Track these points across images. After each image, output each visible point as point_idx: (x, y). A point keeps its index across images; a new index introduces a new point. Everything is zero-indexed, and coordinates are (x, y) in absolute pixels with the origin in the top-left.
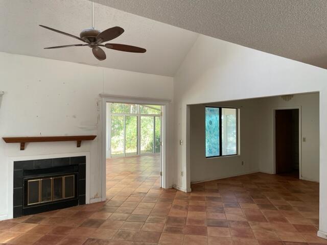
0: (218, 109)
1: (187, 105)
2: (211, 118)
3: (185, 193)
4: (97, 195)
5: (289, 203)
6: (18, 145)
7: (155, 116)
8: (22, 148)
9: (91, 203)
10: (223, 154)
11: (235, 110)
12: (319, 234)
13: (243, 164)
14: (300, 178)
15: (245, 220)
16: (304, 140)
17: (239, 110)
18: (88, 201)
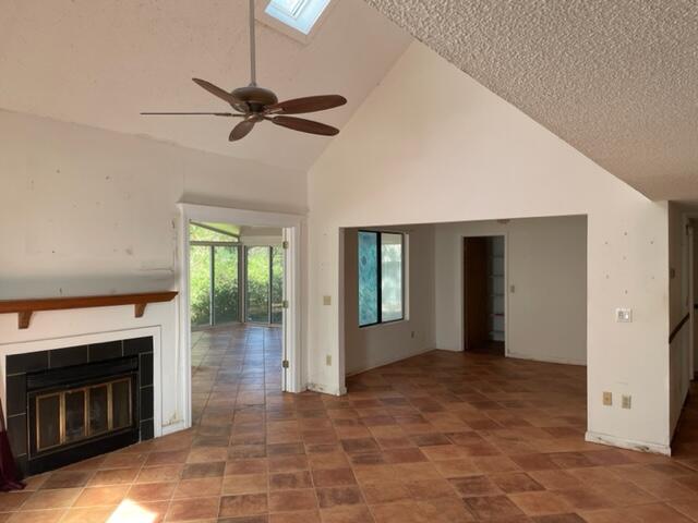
0: (375, 234)
1: (340, 229)
2: (366, 251)
3: (335, 396)
4: (174, 417)
5: (515, 396)
6: (13, 318)
7: (213, 245)
8: (24, 324)
9: (164, 434)
10: (384, 319)
11: (400, 236)
12: (588, 437)
13: (413, 335)
14: (506, 355)
15: (470, 430)
16: (513, 289)
17: (407, 237)
18: (158, 432)
